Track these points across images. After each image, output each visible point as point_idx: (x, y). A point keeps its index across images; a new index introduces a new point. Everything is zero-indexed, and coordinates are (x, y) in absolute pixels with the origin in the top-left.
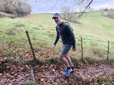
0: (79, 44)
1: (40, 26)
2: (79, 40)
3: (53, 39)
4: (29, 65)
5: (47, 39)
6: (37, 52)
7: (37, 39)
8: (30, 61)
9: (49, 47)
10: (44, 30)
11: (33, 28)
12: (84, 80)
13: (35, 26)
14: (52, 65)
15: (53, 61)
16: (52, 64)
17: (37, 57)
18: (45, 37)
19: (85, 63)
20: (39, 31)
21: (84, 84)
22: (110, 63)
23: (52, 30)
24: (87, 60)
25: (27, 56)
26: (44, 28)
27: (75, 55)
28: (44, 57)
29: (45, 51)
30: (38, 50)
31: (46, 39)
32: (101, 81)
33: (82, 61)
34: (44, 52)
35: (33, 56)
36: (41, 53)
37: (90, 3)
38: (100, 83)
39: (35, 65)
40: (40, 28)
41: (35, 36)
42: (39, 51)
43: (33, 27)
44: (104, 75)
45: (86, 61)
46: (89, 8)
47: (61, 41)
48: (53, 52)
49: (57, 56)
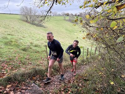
0: (44, 50)
3: (11, 47)
14: (10, 86)
16: (10, 84)
23: (9, 34)
27: (41, 65)
31: (1, 48)
37: (51, 8)
38: (67, 92)
46: (51, 12)
47: (23, 50)
48: (10, 66)
49: (16, 70)
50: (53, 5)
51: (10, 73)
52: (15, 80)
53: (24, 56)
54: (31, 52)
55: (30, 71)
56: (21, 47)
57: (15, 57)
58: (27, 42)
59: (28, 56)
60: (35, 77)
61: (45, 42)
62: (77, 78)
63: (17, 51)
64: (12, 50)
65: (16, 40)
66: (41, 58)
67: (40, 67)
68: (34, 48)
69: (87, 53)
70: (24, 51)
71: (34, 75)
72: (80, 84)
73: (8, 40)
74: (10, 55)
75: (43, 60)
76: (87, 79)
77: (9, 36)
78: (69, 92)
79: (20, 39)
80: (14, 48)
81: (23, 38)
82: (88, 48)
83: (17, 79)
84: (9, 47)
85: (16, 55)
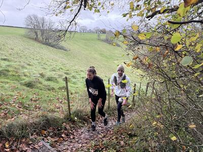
3: (6, 80)
19: (74, 122)
22: (113, 113)
24: (77, 116)
27: (56, 110)
32: (100, 149)
33: (68, 119)
37: (76, 16)
44: (104, 137)
45: (76, 118)
46: (76, 24)
47: (26, 85)
48: (2, 111)
49: (13, 119)
50: (79, 11)
52: (10, 135)
53: (29, 96)
54: (41, 89)
55: (37, 120)
56: (24, 80)
57: (12, 96)
58: (35, 72)
59: (35, 96)
60: (45, 130)
61: (65, 73)
62: (118, 132)
63: (17, 87)
64: (7, 85)
65: (15, 68)
66: (58, 99)
67: (55, 113)
68: (46, 83)
70: (28, 86)
71: (44, 126)
72: (122, 143)
73: (1, 69)
74: (3, 93)
75: (61, 102)
77: (4, 61)
79: (23, 67)
80: (12, 82)
81: (28, 67)
82: (135, 85)
83: (14, 134)
84: (3, 80)
85: (15, 93)
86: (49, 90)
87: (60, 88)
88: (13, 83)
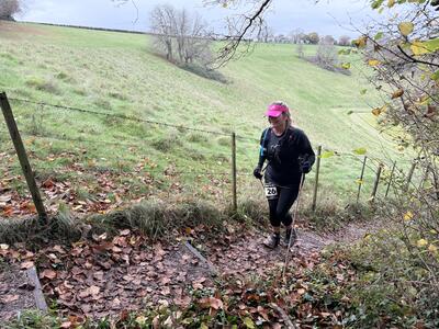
1: (62, 76)
2: (223, 143)
3: (122, 134)
4: (16, 244)
5: (96, 134)
6: (49, 187)
7: (49, 135)
8: (21, 228)
9: (105, 165)
10: (82, 94)
11: (29, 84)
12: (239, 282)
13: (38, 77)
15: (122, 221)
17: (54, 209)
18: (83, 123)
20: (59, 98)
21: (240, 295)
23: (114, 96)
24: (248, 211)
25: (4, 204)
26: (79, 87)
27: (209, 196)
28: (84, 206)
29: (87, 182)
30: (56, 181)
31: (92, 132)
32: (294, 280)
34: (84, 189)
35: (32, 204)
36: (71, 191)
39: (42, 241)
40: (62, 85)
41: (38, 118)
42: (60, 185)
43: (29, 77)
45: (246, 216)
47: (155, 145)
48: (121, 185)
49: (139, 201)
51: (123, 204)
53: (162, 165)
54: (181, 156)
55: (181, 207)
56: (151, 136)
57: (134, 162)
59: (171, 166)
60: (192, 228)
61: (223, 129)
63: (140, 147)
64: (124, 143)
65: (136, 113)
66: (211, 178)
67: (209, 201)
68: (190, 145)
69: (373, 185)
70: (158, 149)
72: (340, 277)
73: (112, 113)
75: (216, 184)
76: (366, 264)
77: (116, 100)
78: (301, 291)
79: (148, 113)
80: (131, 137)
81: (156, 112)
83: (143, 224)
84: (115, 133)
85: (138, 158)
86: (194, 159)
87: (215, 158)
88: (132, 140)
